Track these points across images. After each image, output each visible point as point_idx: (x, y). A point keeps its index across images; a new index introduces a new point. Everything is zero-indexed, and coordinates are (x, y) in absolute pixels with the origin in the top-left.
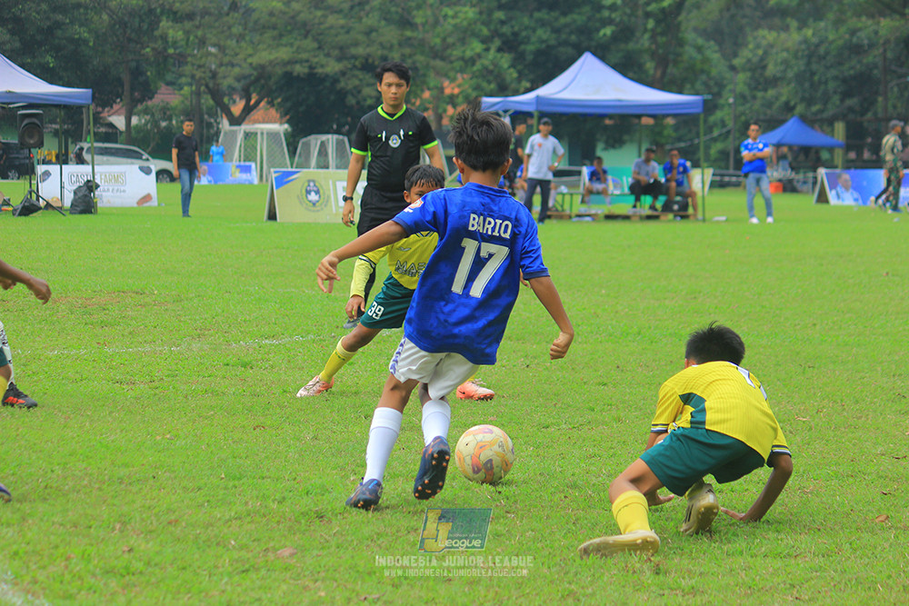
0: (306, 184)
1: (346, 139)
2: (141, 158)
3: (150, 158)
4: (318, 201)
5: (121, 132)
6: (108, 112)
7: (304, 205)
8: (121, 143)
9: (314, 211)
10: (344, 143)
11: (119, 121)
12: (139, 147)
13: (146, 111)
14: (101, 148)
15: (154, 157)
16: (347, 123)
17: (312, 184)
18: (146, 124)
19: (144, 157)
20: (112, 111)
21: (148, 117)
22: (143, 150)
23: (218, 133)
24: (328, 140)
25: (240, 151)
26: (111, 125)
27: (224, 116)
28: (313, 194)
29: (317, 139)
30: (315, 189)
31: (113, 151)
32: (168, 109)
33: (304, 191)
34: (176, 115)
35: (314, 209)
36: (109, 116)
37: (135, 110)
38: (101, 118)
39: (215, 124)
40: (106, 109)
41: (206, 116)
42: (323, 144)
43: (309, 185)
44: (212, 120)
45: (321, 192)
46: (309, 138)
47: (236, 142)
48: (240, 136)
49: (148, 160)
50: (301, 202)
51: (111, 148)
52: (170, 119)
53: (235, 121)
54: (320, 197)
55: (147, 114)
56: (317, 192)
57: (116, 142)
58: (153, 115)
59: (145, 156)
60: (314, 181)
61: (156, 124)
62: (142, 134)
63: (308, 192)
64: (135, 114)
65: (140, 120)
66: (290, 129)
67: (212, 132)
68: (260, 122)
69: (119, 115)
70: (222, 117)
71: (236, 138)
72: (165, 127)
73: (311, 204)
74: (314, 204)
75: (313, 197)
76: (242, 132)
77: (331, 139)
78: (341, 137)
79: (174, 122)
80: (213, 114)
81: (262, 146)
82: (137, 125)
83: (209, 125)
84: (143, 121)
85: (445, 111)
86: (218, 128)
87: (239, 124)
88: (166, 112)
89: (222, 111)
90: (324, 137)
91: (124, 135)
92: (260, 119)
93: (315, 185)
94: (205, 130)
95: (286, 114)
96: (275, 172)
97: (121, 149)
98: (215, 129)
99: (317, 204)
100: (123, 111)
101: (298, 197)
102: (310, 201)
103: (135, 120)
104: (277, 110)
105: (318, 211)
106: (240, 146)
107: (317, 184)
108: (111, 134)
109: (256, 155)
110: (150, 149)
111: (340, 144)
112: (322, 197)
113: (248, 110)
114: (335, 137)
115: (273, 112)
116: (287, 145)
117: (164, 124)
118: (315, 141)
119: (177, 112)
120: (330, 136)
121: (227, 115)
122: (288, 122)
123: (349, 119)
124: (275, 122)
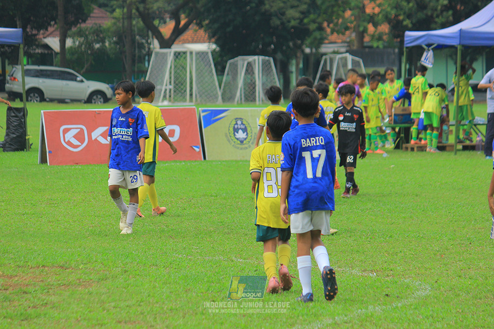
0: (234, 122)
1: (271, 60)
2: (76, 80)
3: (84, 80)
4: (245, 139)
5: (57, 54)
6: (43, 34)
7: (233, 143)
8: (56, 66)
9: (241, 149)
10: (270, 63)
11: (54, 42)
12: (73, 69)
13: (80, 34)
14: (37, 71)
15: (88, 79)
16: (272, 43)
17: (239, 122)
18: (80, 46)
19: (78, 79)
20: (48, 33)
21: (82, 39)
22: (77, 72)
23: (149, 54)
24: (255, 60)
25: (170, 73)
26: (47, 47)
27: (154, 37)
28: (240, 131)
29: (244, 60)
30: (242, 127)
31: (48, 73)
32: (101, 31)
33: (232, 129)
34: (109, 37)
35: (243, 146)
36: (44, 38)
37: (69, 33)
38: (36, 40)
39: (146, 45)
40: (42, 32)
41: (137, 37)
42: (249, 65)
43: (237, 124)
44: (144, 41)
45: (249, 129)
46: (236, 59)
47: (167, 64)
48: (170, 58)
49: (82, 81)
50: (229, 140)
51: (46, 71)
52: (103, 42)
53: (166, 44)
54: (247, 134)
55: (81, 36)
56: (245, 130)
57: (52, 65)
58: (86, 37)
59: (80, 78)
60: (241, 119)
61: (90, 46)
62: (76, 56)
63: (236, 130)
64: (70, 36)
65: (74, 42)
66: (218, 49)
67: (144, 52)
68: (189, 42)
69: (54, 37)
70: (153, 38)
71: (166, 60)
72: (98, 49)
73: (239, 142)
74: (242, 142)
75: (241, 135)
76: (172, 54)
77: (257, 60)
78: (267, 58)
79: (107, 44)
80: (145, 36)
81: (191, 67)
82: (71, 47)
83: (141, 46)
84: (77, 43)
85: (365, 30)
86: (149, 48)
87: (169, 47)
88: (99, 34)
89: (153, 34)
90: (251, 58)
91: (59, 56)
92: (190, 39)
93: (242, 124)
94: (137, 51)
95: (213, 36)
96: (204, 111)
97: (56, 71)
98: (147, 49)
99: (245, 142)
100: (58, 33)
101: (226, 136)
102: (237, 139)
103: (69, 42)
104: (205, 31)
105: (246, 148)
106: (171, 67)
107: (244, 123)
108: (46, 56)
109: (185, 75)
110: (84, 70)
111: (266, 65)
112: (249, 135)
113: (178, 32)
114: (261, 58)
115: (201, 32)
116: (215, 65)
117: (97, 46)
118: (242, 62)
119: (110, 34)
120: (256, 57)
121: (157, 38)
122: (216, 43)
123: (275, 39)
124: (204, 42)
